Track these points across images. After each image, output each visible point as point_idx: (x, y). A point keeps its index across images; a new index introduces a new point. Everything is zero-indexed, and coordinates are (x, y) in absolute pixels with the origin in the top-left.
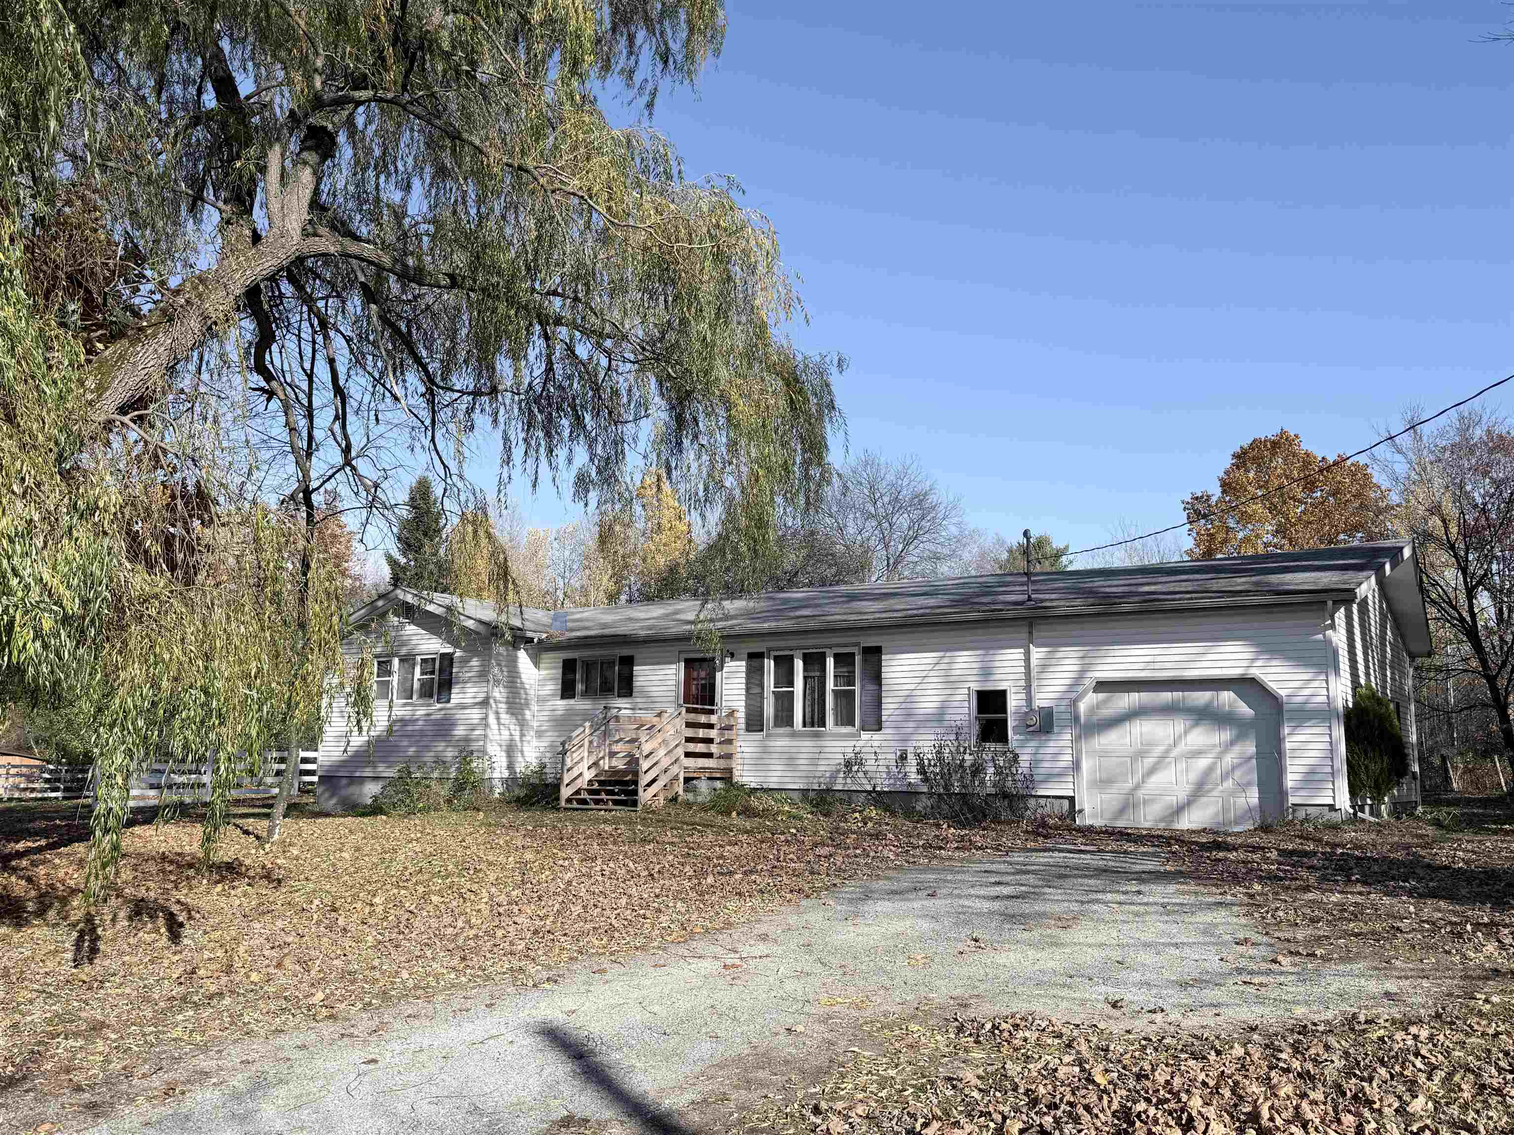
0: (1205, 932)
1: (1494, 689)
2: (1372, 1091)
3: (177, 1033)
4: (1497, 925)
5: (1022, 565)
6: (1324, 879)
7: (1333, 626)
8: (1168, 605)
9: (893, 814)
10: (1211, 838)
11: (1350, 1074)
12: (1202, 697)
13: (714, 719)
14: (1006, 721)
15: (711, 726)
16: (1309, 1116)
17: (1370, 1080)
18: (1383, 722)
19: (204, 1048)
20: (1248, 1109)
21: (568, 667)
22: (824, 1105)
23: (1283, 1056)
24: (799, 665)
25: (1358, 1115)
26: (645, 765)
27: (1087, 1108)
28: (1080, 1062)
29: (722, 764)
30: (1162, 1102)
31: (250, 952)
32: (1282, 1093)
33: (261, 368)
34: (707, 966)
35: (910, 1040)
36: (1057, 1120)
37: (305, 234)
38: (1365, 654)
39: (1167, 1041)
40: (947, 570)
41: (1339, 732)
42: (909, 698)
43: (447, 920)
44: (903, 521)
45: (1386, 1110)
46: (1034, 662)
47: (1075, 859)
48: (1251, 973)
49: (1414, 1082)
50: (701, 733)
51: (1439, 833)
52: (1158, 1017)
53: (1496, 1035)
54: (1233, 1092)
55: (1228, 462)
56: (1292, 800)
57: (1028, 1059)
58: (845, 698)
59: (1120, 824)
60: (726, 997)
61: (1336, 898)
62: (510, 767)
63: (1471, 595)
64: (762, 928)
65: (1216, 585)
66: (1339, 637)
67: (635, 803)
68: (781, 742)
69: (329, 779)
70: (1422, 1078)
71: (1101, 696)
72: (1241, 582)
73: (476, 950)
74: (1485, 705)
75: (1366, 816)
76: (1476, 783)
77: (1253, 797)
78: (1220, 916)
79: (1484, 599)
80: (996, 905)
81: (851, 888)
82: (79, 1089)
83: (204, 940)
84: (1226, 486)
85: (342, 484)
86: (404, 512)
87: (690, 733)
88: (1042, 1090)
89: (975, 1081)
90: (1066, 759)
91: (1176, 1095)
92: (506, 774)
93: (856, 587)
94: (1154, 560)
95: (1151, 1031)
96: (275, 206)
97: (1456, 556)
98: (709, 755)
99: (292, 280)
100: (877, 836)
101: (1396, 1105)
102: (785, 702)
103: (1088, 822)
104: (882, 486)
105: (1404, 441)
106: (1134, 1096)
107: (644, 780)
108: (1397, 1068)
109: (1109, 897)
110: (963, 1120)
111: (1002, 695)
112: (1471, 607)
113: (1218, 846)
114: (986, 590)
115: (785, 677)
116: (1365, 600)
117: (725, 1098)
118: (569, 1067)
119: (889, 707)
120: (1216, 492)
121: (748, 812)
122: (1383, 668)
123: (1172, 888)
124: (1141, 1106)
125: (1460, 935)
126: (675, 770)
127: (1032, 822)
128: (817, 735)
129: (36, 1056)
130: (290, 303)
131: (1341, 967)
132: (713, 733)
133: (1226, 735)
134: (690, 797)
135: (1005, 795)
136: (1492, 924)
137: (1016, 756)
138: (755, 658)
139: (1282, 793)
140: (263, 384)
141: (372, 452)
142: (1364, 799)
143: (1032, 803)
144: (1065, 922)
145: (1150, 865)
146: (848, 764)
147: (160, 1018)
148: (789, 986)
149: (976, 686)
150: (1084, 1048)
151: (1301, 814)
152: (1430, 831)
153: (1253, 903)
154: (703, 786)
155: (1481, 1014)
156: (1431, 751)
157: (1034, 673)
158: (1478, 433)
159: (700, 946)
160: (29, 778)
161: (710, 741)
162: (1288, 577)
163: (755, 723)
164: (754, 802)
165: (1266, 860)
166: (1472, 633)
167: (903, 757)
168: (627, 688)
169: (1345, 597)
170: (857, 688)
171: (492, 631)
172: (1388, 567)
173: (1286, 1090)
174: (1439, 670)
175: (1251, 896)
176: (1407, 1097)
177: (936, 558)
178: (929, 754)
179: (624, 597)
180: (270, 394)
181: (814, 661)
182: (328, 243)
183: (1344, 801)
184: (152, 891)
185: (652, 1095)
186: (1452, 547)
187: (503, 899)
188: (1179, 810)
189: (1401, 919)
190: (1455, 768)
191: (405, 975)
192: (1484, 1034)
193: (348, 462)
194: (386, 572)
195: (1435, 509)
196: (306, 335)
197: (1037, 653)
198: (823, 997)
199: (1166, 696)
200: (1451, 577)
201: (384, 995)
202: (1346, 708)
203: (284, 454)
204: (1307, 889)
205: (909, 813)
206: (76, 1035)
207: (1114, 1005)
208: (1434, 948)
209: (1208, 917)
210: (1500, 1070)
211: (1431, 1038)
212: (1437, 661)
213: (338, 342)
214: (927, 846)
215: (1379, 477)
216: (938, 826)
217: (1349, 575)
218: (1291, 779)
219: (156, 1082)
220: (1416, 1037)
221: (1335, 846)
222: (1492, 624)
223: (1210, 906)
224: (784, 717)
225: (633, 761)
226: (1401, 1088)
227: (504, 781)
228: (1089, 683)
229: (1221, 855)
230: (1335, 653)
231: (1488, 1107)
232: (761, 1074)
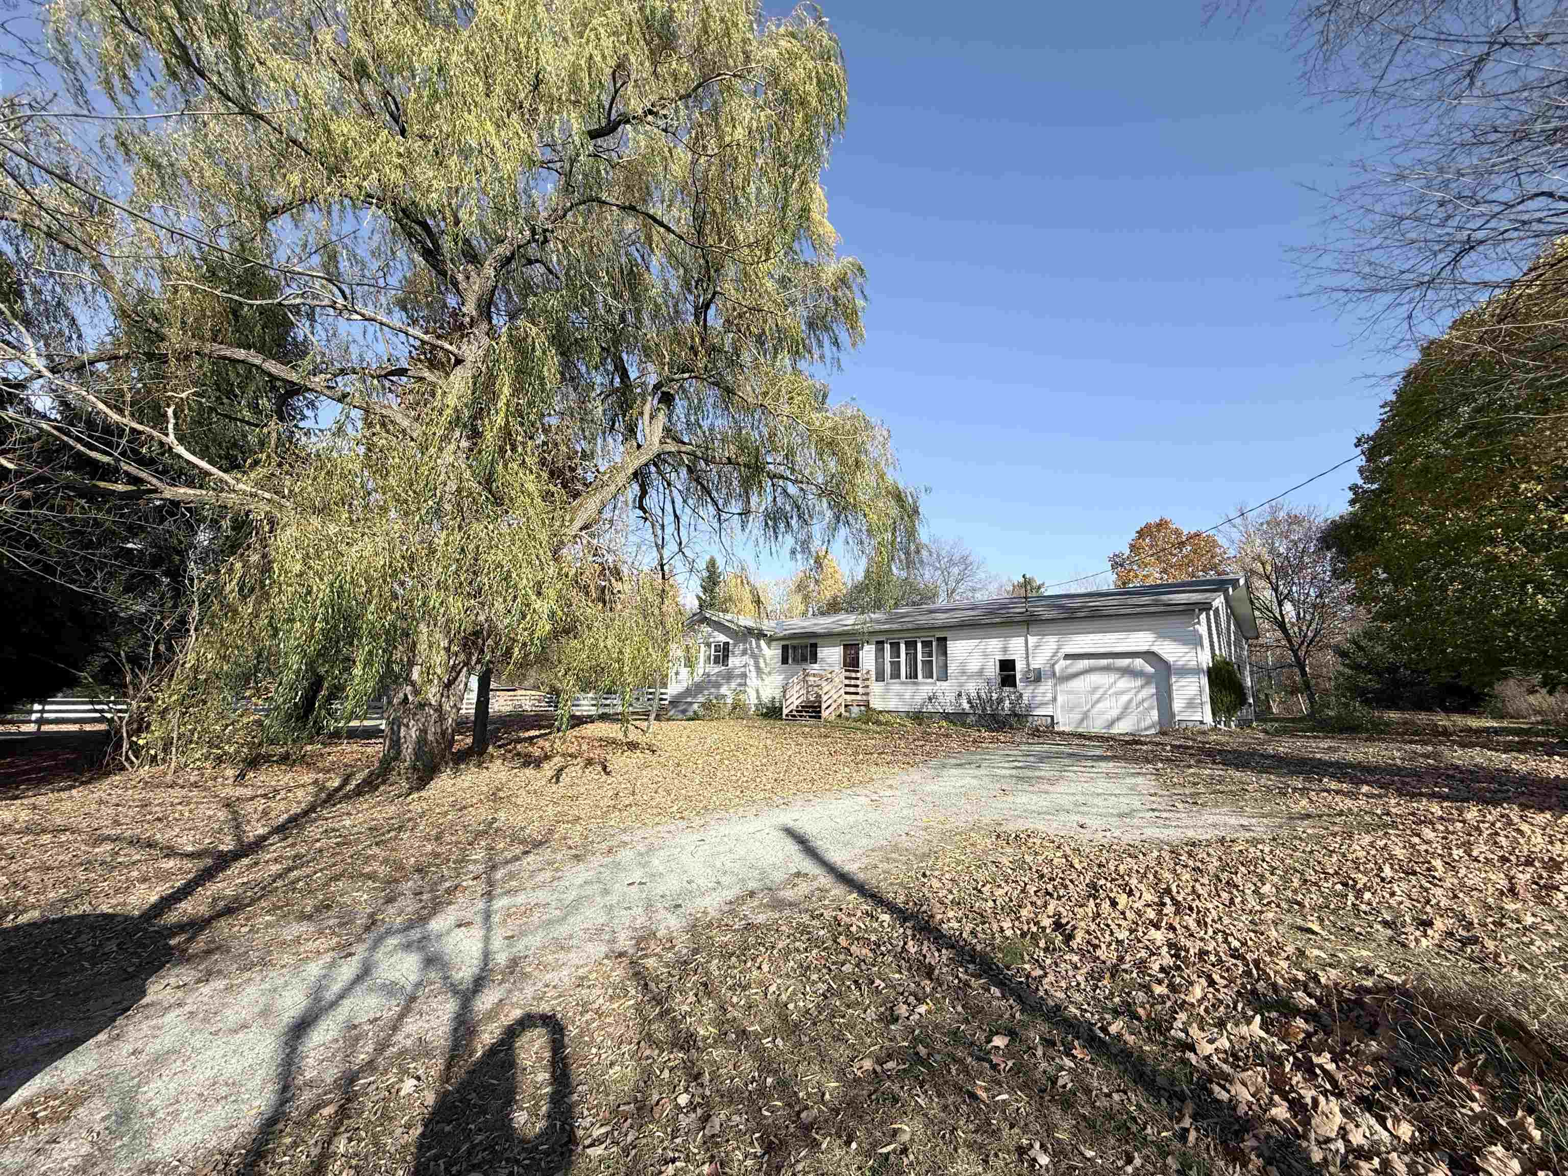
0: (1131, 789)
1: (1296, 655)
2: (1238, 880)
3: (612, 823)
4: (1307, 789)
5: (1022, 592)
6: (1199, 761)
7: (1199, 623)
8: (1105, 613)
9: (955, 724)
10: (1131, 738)
11: (1223, 871)
12: (1126, 662)
13: (859, 675)
14: (1014, 676)
15: (857, 679)
16: (1201, 892)
17: (1236, 873)
18: (1231, 673)
19: (624, 831)
20: (1164, 886)
21: (785, 649)
22: (928, 873)
23: (1182, 858)
24: (903, 647)
25: (1230, 893)
26: (824, 698)
27: (1071, 881)
28: (1066, 857)
29: (865, 698)
30: (1113, 880)
31: (642, 785)
32: (1183, 878)
33: (641, 507)
34: (863, 800)
35: (971, 841)
36: (1055, 887)
37: (661, 443)
38: (1219, 637)
39: (1114, 847)
40: (981, 597)
41: (1205, 681)
42: (963, 664)
43: (733, 773)
44: (955, 570)
45: (1247, 891)
46: (1030, 645)
47: (1055, 749)
48: (1160, 811)
49: (1263, 876)
50: (853, 682)
51: (1267, 737)
52: (1108, 834)
53: (1311, 852)
54: (1155, 877)
55: (1135, 535)
56: (1177, 718)
57: (1036, 854)
58: (928, 664)
59: (1080, 730)
60: (873, 816)
61: (1208, 772)
62: (758, 697)
63: (1280, 604)
64: (890, 782)
65: (1130, 602)
66: (1202, 629)
67: (820, 717)
68: (896, 687)
69: (674, 703)
70: (1267, 874)
71: (1069, 662)
72: (1145, 600)
73: (747, 788)
74: (1291, 666)
75: (1222, 726)
76: (1287, 710)
77: (1155, 715)
78: (1140, 780)
79: (1288, 607)
80: (1014, 772)
81: (933, 763)
82: (570, 848)
83: (621, 779)
84: (1133, 547)
85: (678, 562)
86: (705, 574)
87: (847, 682)
88: (1045, 871)
89: (1008, 864)
90: (1049, 696)
91: (1122, 877)
92: (756, 702)
93: (932, 606)
94: (1093, 589)
95: (1104, 841)
96: (647, 431)
97: (1271, 583)
98: (857, 694)
99: (655, 465)
100: (947, 736)
101: (1253, 888)
102: (896, 666)
103: (1062, 729)
104: (943, 553)
105: (1238, 521)
106: (1098, 876)
107: (824, 706)
108: (1252, 868)
109: (1075, 768)
110: (1003, 885)
111: (1013, 662)
112: (1281, 611)
113: (1137, 742)
114: (1004, 606)
115: (896, 653)
116: (1217, 609)
117: (876, 867)
118: (797, 847)
119: (952, 668)
120: (1127, 552)
121: (877, 723)
122: (1229, 645)
123: (1111, 764)
124: (1102, 882)
125: (1285, 795)
126: (839, 701)
127: (1029, 728)
128: (915, 683)
129: (551, 832)
130: (654, 476)
131: (1213, 811)
132: (858, 682)
133: (1139, 682)
134: (847, 714)
135: (1016, 715)
136: (1304, 788)
137: (1021, 695)
138: (880, 644)
139: (1173, 715)
140: (642, 514)
141: (691, 545)
142: (1220, 718)
143: (1030, 719)
144: (1052, 782)
145: (1098, 752)
146: (930, 699)
147: (605, 814)
148: (905, 812)
149: (999, 657)
150: (1067, 849)
151: (1183, 725)
152: (1262, 735)
153: (1158, 774)
154: (855, 710)
155: (1301, 839)
156: (1258, 691)
157: (1030, 651)
158: (1282, 515)
159: (859, 790)
160: (539, 701)
161: (857, 686)
162: (1171, 596)
163: (880, 677)
164: (881, 718)
165: (1164, 750)
166: (1282, 625)
167: (960, 695)
168: (814, 659)
169: (1206, 607)
170: (934, 659)
171: (749, 631)
172: (1230, 590)
173: (1186, 876)
174: (1261, 646)
175: (1157, 770)
176: (1259, 884)
177: (974, 590)
178: (973, 694)
179: (811, 612)
180: (646, 519)
181: (911, 645)
182: (672, 447)
183: (1208, 718)
184: (596, 754)
185: (839, 863)
186: (1268, 578)
187: (758, 763)
188: (1112, 723)
189: (1248, 784)
190: (1274, 701)
191: (714, 798)
192: (1304, 851)
193: (680, 550)
194: (697, 603)
195: (1258, 558)
196: (661, 489)
197: (1032, 640)
198: (925, 819)
199: (1104, 662)
200: (1268, 594)
201: (705, 808)
202: (1209, 668)
203: (651, 547)
204: (1190, 767)
205: (964, 725)
206: (568, 822)
207: (1082, 827)
208: (1269, 801)
209: (1132, 780)
210: (1316, 871)
211: (1271, 852)
212: (1261, 641)
213: (675, 493)
214: (974, 741)
215: (1221, 540)
216: (979, 731)
217: (1208, 595)
218: (1178, 705)
219: (604, 846)
220: (1262, 851)
221: (1203, 743)
222: (1294, 620)
223: (1133, 774)
224: (896, 675)
225: (819, 696)
226: (1255, 879)
227: (755, 705)
228: (1061, 654)
229: (1138, 747)
230: (1201, 637)
231: (1310, 892)
232: (893, 855)
